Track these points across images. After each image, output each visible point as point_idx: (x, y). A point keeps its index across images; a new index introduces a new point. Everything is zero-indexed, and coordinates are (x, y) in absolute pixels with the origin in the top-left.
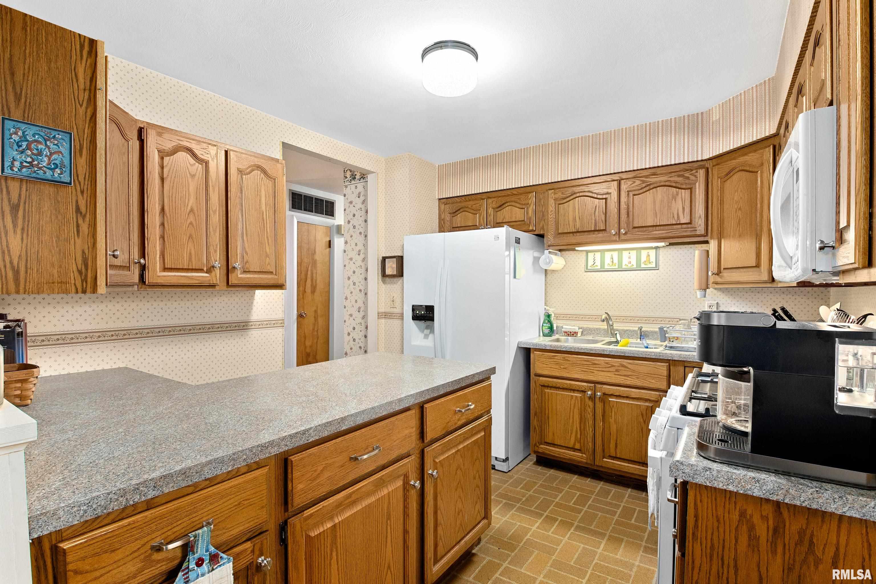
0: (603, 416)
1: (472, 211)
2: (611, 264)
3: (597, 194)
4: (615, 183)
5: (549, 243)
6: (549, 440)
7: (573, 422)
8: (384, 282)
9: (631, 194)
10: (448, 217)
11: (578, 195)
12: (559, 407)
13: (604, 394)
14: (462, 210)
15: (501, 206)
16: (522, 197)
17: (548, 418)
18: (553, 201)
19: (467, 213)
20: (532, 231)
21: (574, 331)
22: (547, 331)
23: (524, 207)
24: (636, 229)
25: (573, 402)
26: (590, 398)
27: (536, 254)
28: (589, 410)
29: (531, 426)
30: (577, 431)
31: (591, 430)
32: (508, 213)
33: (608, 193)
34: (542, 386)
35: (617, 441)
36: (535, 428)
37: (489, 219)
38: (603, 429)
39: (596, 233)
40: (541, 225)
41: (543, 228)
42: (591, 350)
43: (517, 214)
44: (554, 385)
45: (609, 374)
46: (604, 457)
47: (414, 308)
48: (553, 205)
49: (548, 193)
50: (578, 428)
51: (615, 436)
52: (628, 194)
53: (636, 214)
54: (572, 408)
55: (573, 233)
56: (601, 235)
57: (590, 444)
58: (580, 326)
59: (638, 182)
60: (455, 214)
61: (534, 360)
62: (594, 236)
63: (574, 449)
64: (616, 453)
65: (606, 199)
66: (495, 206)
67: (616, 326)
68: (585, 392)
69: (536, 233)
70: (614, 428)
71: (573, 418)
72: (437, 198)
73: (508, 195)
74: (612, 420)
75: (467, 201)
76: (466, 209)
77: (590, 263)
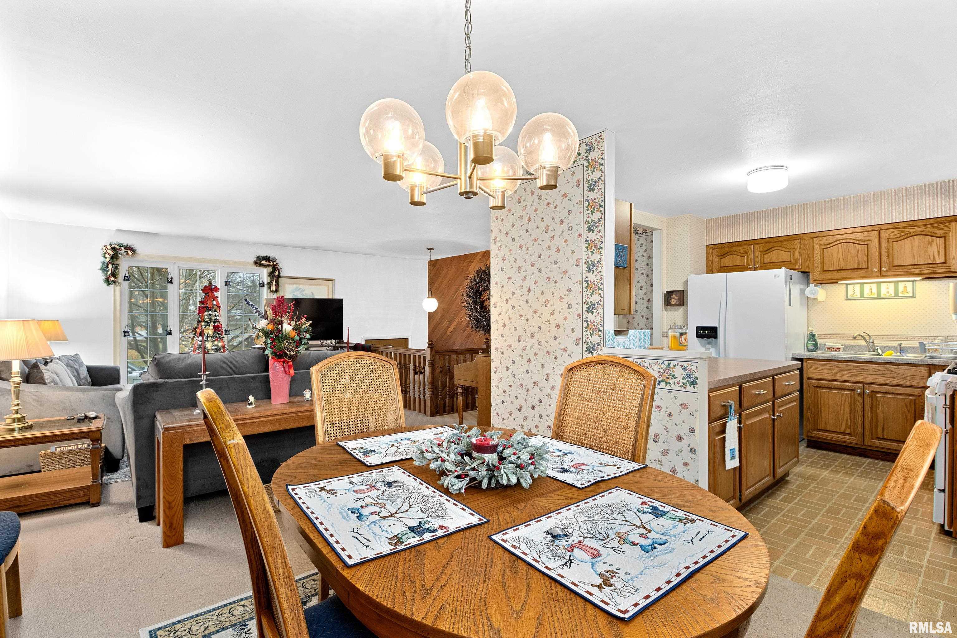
0: (871, 408)
1: (740, 254)
2: (870, 293)
3: (859, 241)
4: (876, 233)
5: (815, 278)
6: (822, 426)
7: (844, 413)
8: (666, 310)
9: (891, 241)
10: (716, 259)
11: (841, 241)
12: (830, 402)
13: (872, 391)
14: (729, 254)
15: (768, 251)
16: (789, 243)
17: (821, 411)
18: (817, 246)
19: (735, 256)
20: (799, 269)
21: (837, 347)
22: (811, 347)
23: (790, 250)
24: (896, 268)
25: (844, 398)
26: (859, 395)
27: (802, 287)
28: (859, 404)
29: (804, 418)
30: (847, 420)
31: (860, 418)
32: (774, 256)
33: (869, 240)
34: (814, 387)
35: (884, 425)
36: (808, 419)
37: (756, 260)
38: (872, 418)
39: (860, 270)
40: (807, 264)
41: (808, 267)
42: (860, 359)
43: (784, 256)
44: (826, 386)
45: (876, 377)
46: (872, 439)
47: (698, 328)
48: (818, 249)
49: (813, 241)
50: (849, 418)
51: (882, 422)
52: (888, 241)
53: (895, 256)
54: (843, 402)
55: (837, 270)
56: (863, 272)
57: (860, 430)
58: (843, 344)
59: (896, 232)
60: (723, 257)
61: (807, 367)
62: (857, 272)
63: (844, 434)
64: (883, 435)
65: (867, 244)
66: (761, 250)
67: (876, 343)
68: (855, 390)
69: (801, 271)
70: (881, 416)
71: (844, 410)
72: (706, 244)
73: (775, 242)
74: (879, 411)
75: (734, 246)
76: (735, 253)
77: (850, 293)
